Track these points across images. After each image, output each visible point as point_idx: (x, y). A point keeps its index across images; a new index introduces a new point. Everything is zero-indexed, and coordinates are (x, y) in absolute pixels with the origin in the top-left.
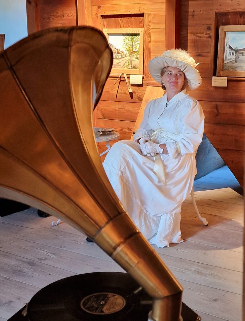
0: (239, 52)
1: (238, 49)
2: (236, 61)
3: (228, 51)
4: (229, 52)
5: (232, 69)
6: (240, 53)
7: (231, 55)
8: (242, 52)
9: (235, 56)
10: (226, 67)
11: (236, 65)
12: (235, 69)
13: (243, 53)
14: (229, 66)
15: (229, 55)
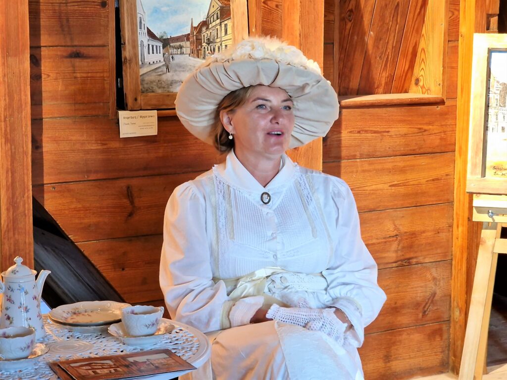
0: (171, 44)
1: (169, 37)
2: (168, 68)
3: (146, 44)
4: (149, 45)
5: (160, 88)
6: (174, 47)
7: (153, 53)
8: (178, 44)
9: (164, 54)
10: (147, 84)
11: (168, 77)
12: (168, 88)
13: (181, 47)
14: (152, 82)
15: (149, 53)
